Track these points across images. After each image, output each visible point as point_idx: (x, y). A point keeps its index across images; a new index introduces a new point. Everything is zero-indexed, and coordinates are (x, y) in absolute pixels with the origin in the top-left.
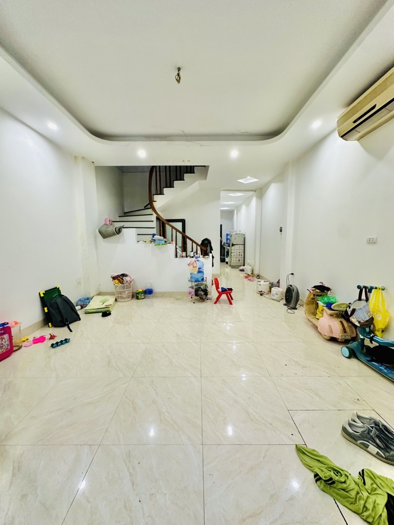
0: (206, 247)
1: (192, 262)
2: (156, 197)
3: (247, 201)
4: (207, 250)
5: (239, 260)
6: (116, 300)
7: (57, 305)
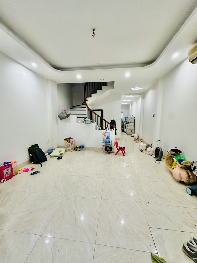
0: (113, 124)
1: (104, 133)
2: (88, 99)
3: (137, 100)
4: (113, 126)
5: (131, 131)
6: (66, 151)
7: (36, 153)
